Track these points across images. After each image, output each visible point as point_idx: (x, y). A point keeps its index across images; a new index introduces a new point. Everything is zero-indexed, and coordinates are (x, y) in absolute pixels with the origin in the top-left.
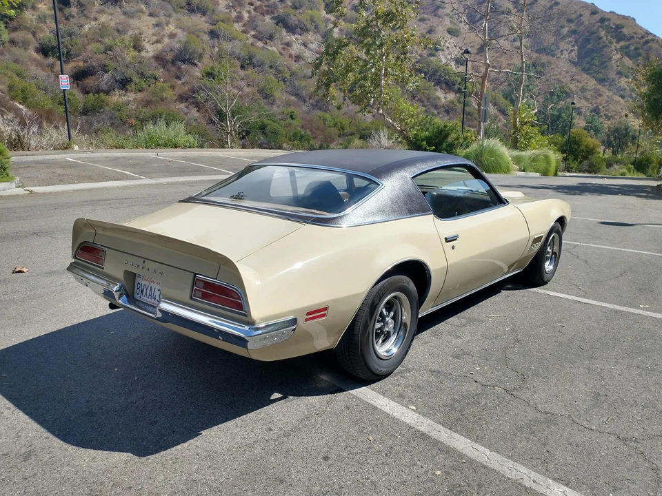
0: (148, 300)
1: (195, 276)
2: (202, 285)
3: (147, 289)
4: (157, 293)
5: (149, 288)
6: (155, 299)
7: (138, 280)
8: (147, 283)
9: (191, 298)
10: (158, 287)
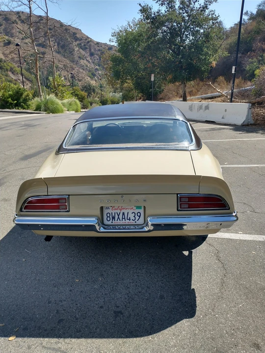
0: (121, 222)
1: (177, 196)
2: (187, 200)
3: (118, 215)
4: (131, 216)
5: (121, 214)
6: (130, 219)
7: (105, 212)
8: (118, 211)
9: (178, 210)
10: (130, 211)
